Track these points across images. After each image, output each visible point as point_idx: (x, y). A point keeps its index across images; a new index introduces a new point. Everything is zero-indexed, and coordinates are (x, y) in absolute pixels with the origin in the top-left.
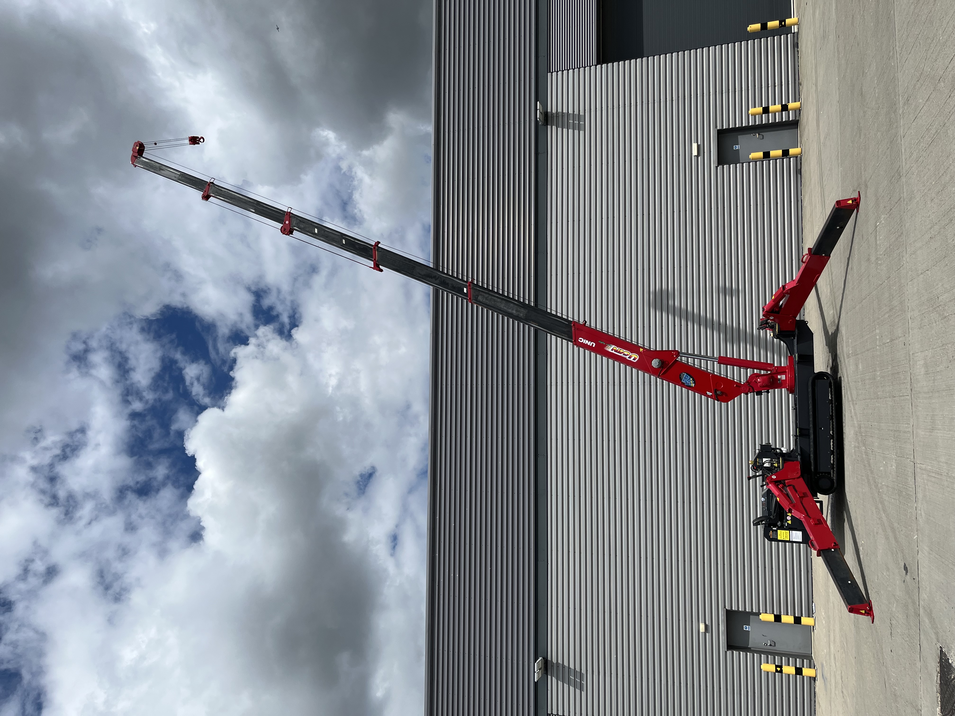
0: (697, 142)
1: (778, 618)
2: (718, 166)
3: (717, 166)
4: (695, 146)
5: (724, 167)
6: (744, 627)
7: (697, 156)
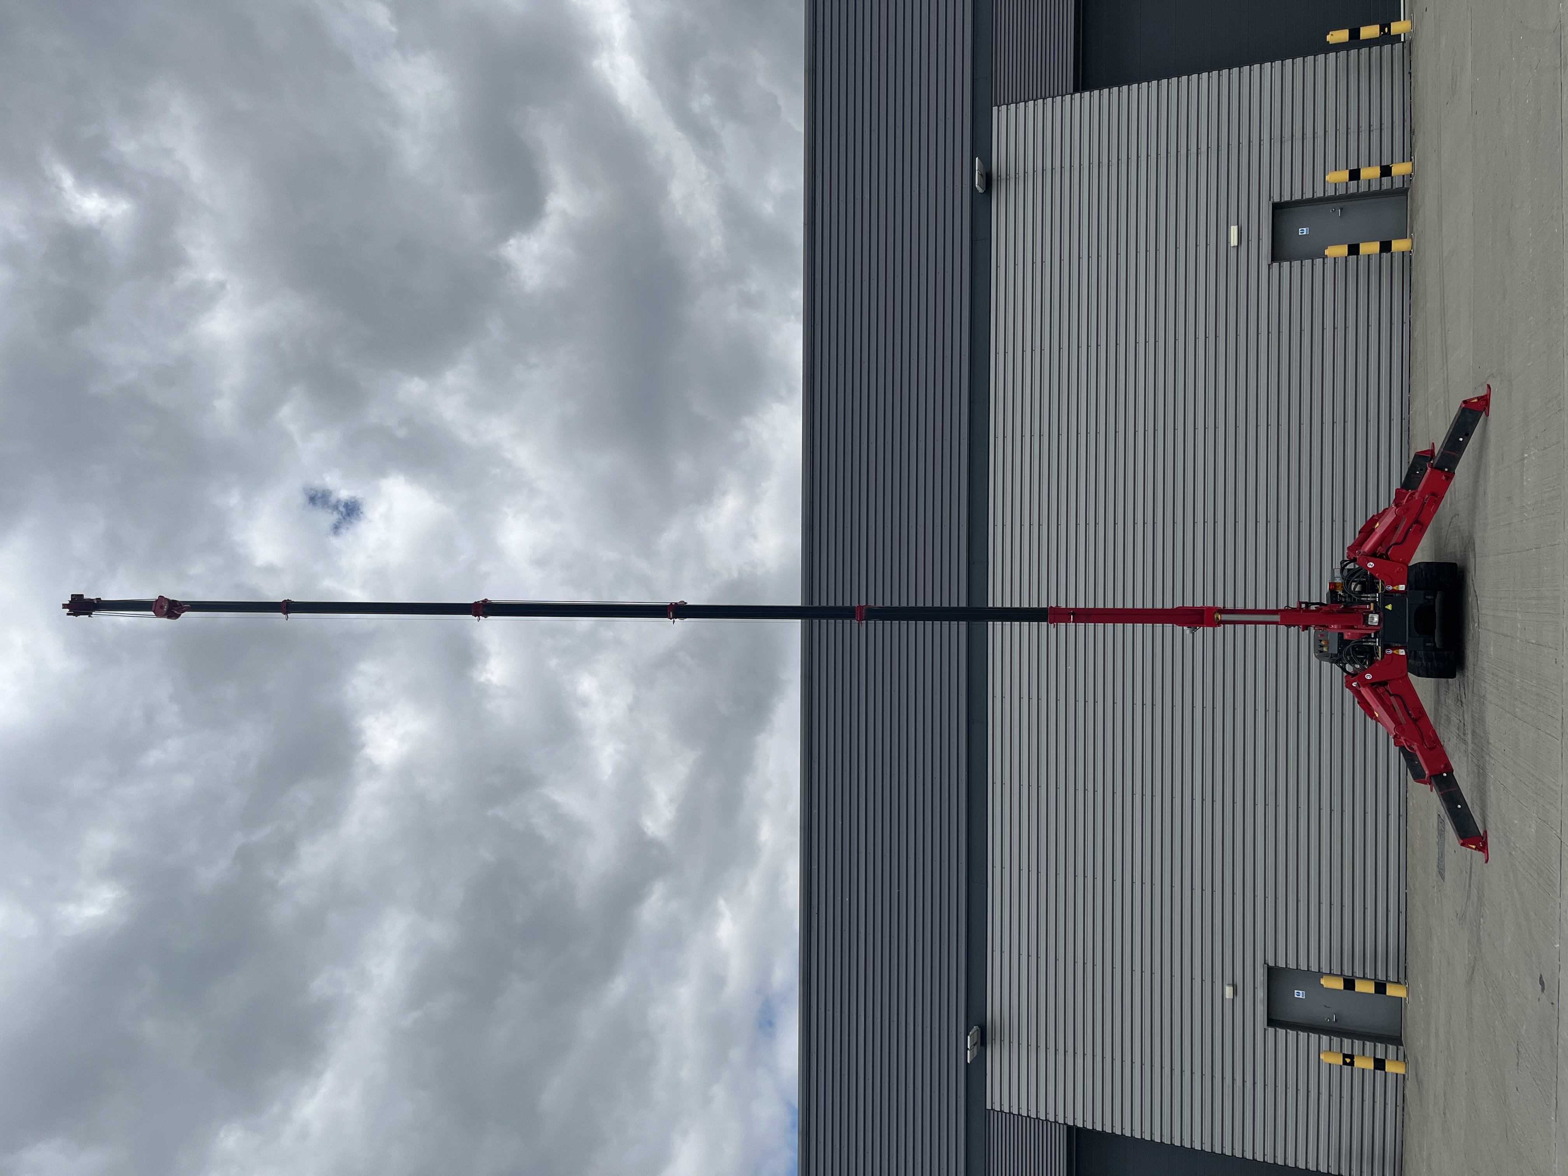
0: (1238, 224)
1: (1349, 984)
2: (1272, 263)
4: (1234, 229)
5: (1282, 265)
6: (1295, 993)
7: (1238, 246)
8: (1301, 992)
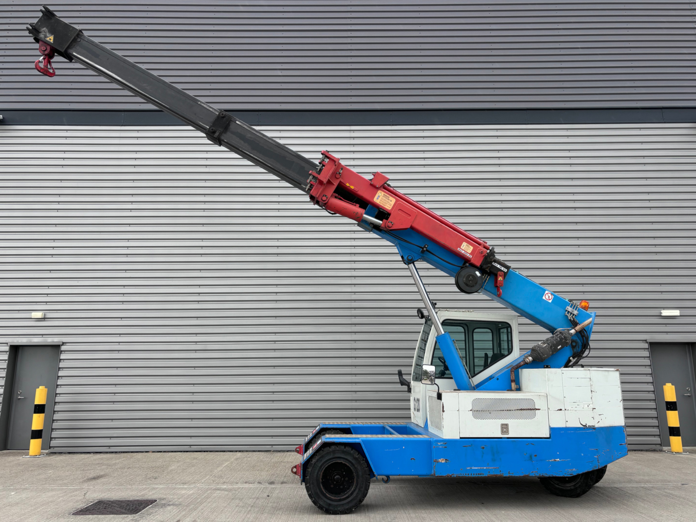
0: (680, 316)
1: (39, 409)
2: (647, 343)
3: (648, 341)
4: (676, 313)
5: (646, 350)
7: (661, 316)
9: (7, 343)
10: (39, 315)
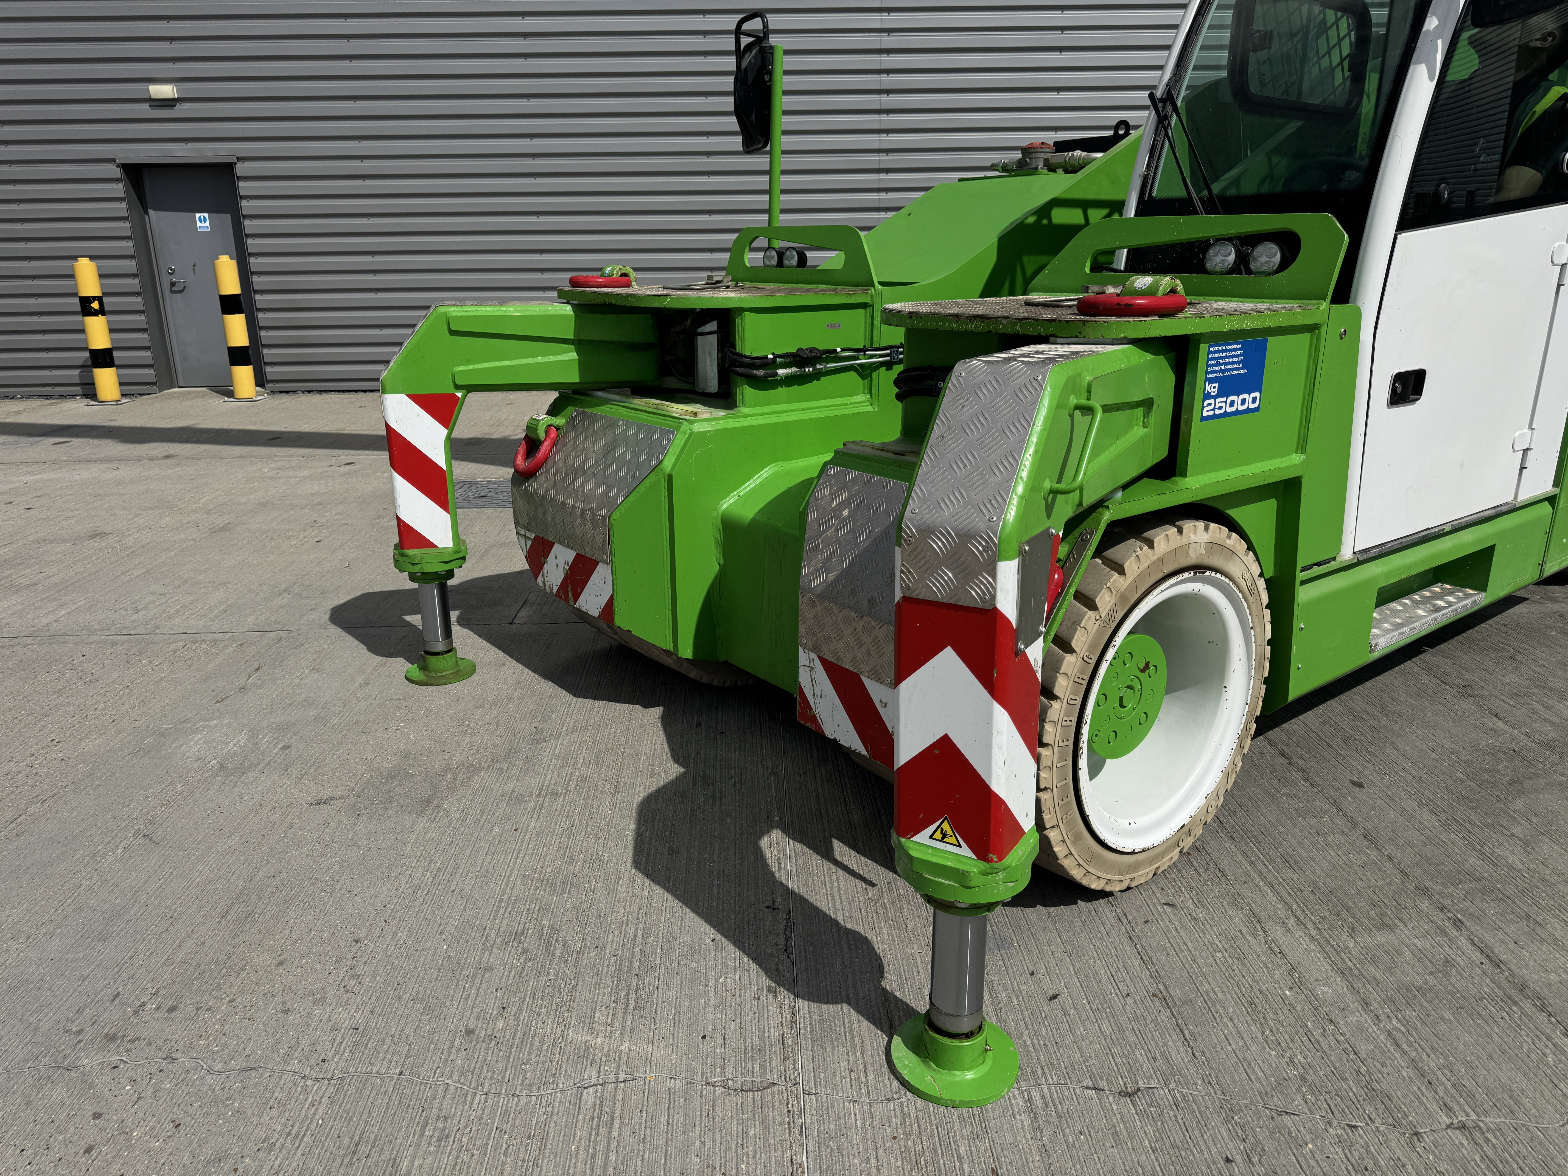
1: (232, 305)
6: (202, 215)
8: (207, 224)
9: (114, 160)
10: (166, 91)
